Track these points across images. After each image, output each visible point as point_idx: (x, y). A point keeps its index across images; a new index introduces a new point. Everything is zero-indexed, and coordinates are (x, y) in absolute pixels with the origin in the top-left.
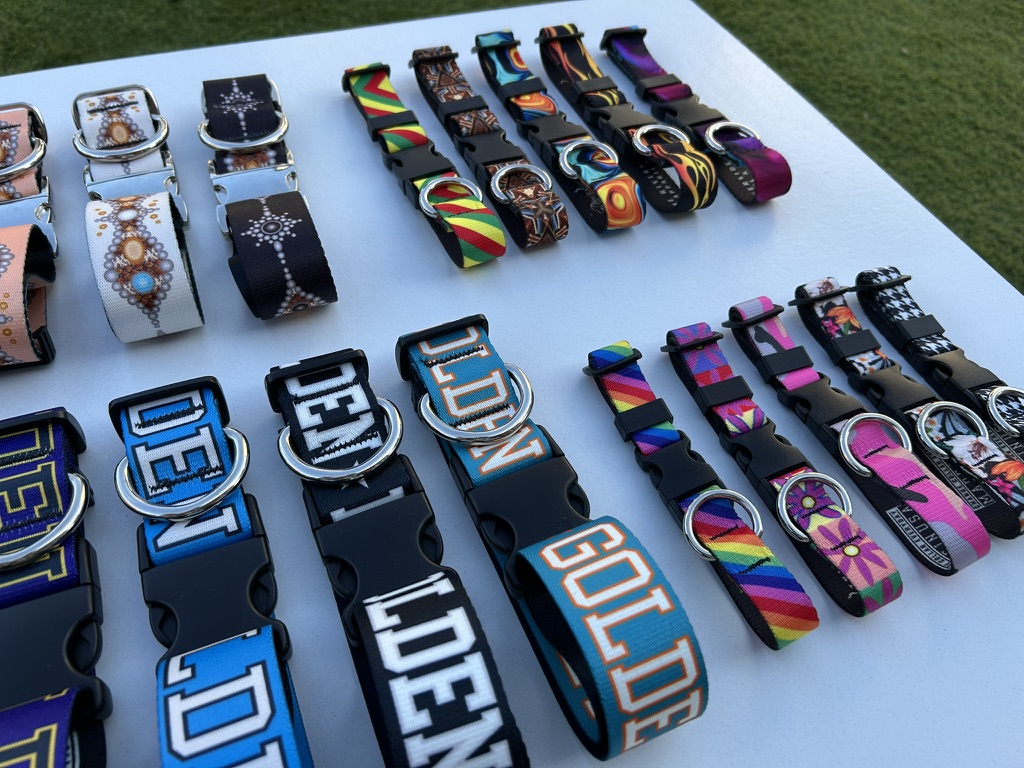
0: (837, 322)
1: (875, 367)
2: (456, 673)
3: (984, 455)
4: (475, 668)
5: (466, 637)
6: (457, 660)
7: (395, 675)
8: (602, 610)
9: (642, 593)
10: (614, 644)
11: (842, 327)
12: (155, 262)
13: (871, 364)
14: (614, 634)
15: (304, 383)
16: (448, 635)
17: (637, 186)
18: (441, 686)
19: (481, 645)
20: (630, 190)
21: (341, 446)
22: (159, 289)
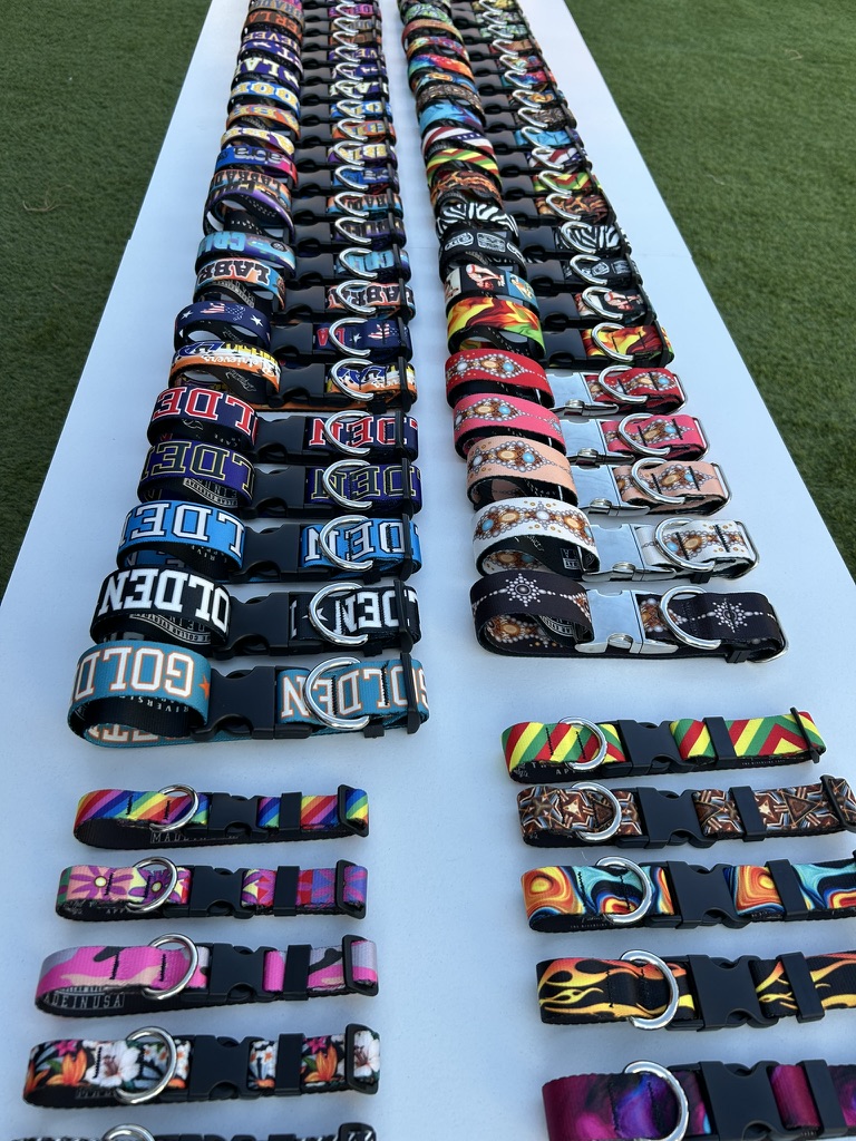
0: (320, 1054)
1: (254, 1063)
2: (146, 595)
3: (103, 1068)
4: (145, 603)
5: (160, 604)
6: (152, 597)
7: (159, 573)
8: (131, 658)
9: (128, 678)
10: (111, 656)
11: (313, 1057)
13: (259, 1059)
14: (116, 657)
15: (392, 600)
16: (168, 598)
17: (558, 912)
18: (145, 589)
19: (154, 610)
20: (553, 902)
21: (342, 615)
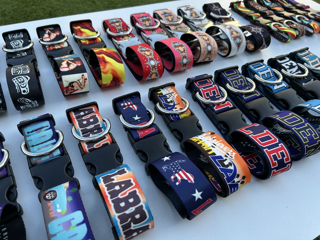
12: (240, 36)
22: (241, 42)
